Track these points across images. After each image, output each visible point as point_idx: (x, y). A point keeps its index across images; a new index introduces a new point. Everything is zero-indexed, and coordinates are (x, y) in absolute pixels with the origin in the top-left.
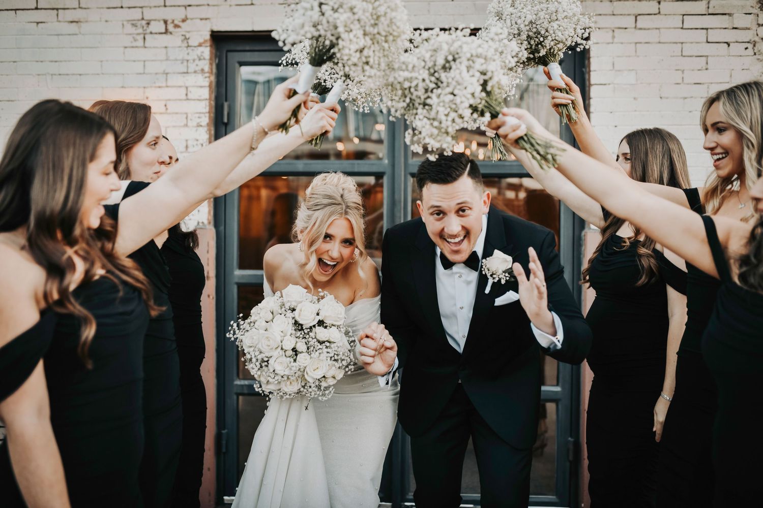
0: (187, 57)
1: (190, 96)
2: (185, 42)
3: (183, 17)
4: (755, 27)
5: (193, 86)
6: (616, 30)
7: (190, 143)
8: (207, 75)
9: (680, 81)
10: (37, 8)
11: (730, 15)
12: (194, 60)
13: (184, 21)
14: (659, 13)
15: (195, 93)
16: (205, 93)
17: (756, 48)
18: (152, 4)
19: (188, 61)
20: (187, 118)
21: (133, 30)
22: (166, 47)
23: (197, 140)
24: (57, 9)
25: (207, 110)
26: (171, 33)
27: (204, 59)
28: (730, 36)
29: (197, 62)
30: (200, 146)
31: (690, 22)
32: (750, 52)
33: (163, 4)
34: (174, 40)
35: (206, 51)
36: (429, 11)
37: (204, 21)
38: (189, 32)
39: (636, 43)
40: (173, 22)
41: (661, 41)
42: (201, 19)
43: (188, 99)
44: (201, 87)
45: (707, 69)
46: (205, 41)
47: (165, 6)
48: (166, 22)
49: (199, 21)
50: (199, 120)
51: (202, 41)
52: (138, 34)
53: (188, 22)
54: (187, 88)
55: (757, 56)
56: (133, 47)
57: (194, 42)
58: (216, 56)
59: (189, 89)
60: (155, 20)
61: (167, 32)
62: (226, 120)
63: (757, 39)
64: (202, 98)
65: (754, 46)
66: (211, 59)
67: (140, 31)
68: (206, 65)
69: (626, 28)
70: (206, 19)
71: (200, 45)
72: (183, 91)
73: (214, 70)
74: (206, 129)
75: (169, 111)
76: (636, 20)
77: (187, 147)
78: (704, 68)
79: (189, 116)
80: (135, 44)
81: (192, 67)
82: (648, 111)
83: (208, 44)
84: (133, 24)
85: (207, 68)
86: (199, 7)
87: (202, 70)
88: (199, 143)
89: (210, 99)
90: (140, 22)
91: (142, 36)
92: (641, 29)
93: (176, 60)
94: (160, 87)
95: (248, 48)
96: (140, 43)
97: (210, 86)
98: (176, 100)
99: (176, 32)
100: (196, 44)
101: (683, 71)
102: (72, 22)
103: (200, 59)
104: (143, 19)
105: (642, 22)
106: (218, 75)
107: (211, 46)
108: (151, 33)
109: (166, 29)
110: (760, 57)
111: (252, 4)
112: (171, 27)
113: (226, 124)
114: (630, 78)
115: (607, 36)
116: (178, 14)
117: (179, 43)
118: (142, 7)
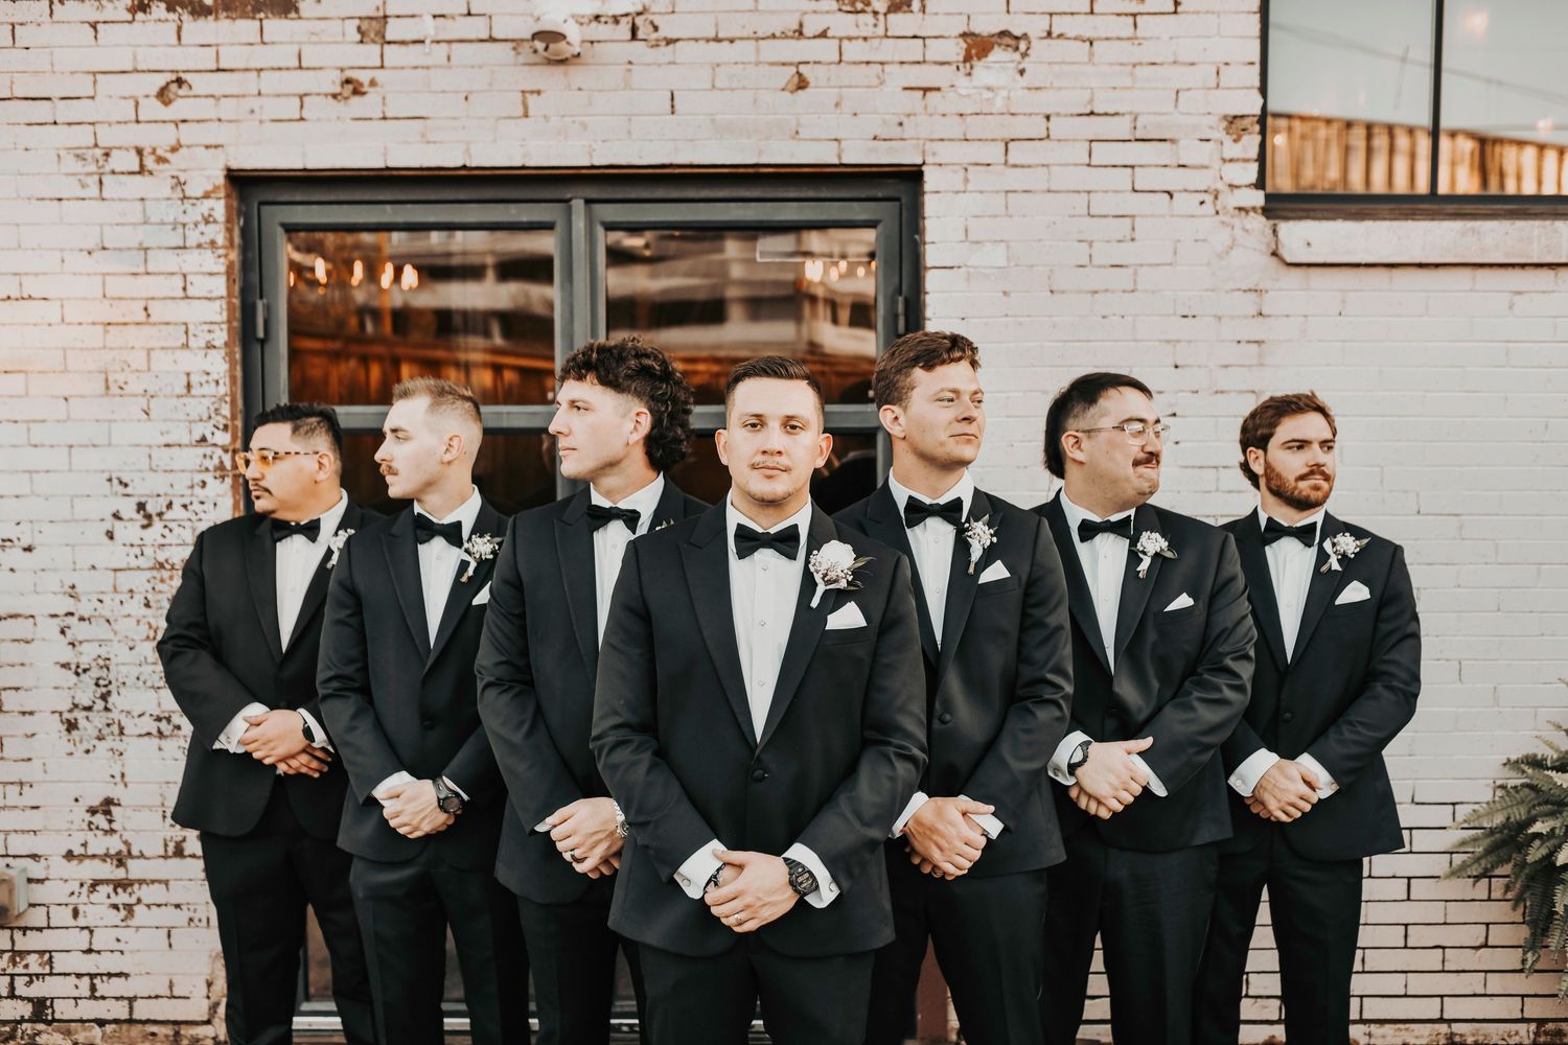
0: (182, 219)
1: (191, 292)
2: (179, 188)
3: (173, 142)
4: (1217, 164)
5: (197, 273)
6: (970, 168)
7: (194, 379)
8: (221, 252)
9: (1085, 261)
11: (1173, 141)
12: (196, 225)
13: (174, 150)
14: (1048, 136)
15: (200, 286)
16: (219, 286)
17: (1219, 203)
18: (114, 118)
19: (184, 225)
20: (187, 333)
21: (78, 167)
22: (142, 199)
23: (208, 374)
25: (225, 316)
26: (151, 173)
27: (215, 222)
28: (1174, 179)
29: (202, 227)
30: (213, 384)
31: (1102, 153)
32: (1209, 208)
33: (133, 118)
34: (157, 187)
35: (219, 208)
36: (629, 133)
37: (212, 150)
38: (184, 171)
39: (1007, 192)
40: (154, 151)
41: (1053, 188)
42: (207, 147)
43: (187, 297)
44: (211, 274)
45: (1133, 240)
46: (216, 188)
47: (138, 122)
48: (140, 152)
49: (203, 149)
50: (209, 337)
51: (209, 187)
52: (89, 174)
53: (183, 151)
54: (185, 276)
55: (1221, 217)
56: (80, 199)
57: (194, 189)
58: (239, 213)
59: (189, 278)
60: (119, 148)
61: (142, 170)
62: (261, 334)
63: (1220, 186)
64: (214, 295)
65: (1216, 198)
66: (229, 220)
67: (93, 168)
68: (218, 233)
69: (988, 165)
70: (216, 147)
71: (207, 196)
72: (178, 282)
73: (237, 240)
74: (223, 352)
75: (152, 320)
76: (1007, 150)
77: (189, 386)
78: (1129, 238)
79: (191, 327)
80: (82, 193)
81: (193, 238)
82: (1029, 316)
83: (222, 194)
84: (77, 156)
85: (221, 240)
86: (201, 125)
87: (213, 243)
88: (210, 378)
89: (230, 294)
90: (90, 152)
91: (96, 178)
92: (1015, 166)
93: (163, 223)
94: (134, 274)
95: (298, 198)
96: (94, 191)
97: (229, 273)
98: (165, 298)
99: (161, 171)
100: (199, 194)
101: (1091, 244)
103: (207, 222)
104: (96, 145)
105: (1017, 153)
106: (245, 249)
107: (228, 196)
108: (113, 172)
109: (142, 166)
110: (1226, 219)
111: (302, 119)
112: (149, 162)
113: (263, 342)
114: (996, 256)
115: (955, 179)
116: (163, 137)
117: (167, 192)
118: (93, 124)
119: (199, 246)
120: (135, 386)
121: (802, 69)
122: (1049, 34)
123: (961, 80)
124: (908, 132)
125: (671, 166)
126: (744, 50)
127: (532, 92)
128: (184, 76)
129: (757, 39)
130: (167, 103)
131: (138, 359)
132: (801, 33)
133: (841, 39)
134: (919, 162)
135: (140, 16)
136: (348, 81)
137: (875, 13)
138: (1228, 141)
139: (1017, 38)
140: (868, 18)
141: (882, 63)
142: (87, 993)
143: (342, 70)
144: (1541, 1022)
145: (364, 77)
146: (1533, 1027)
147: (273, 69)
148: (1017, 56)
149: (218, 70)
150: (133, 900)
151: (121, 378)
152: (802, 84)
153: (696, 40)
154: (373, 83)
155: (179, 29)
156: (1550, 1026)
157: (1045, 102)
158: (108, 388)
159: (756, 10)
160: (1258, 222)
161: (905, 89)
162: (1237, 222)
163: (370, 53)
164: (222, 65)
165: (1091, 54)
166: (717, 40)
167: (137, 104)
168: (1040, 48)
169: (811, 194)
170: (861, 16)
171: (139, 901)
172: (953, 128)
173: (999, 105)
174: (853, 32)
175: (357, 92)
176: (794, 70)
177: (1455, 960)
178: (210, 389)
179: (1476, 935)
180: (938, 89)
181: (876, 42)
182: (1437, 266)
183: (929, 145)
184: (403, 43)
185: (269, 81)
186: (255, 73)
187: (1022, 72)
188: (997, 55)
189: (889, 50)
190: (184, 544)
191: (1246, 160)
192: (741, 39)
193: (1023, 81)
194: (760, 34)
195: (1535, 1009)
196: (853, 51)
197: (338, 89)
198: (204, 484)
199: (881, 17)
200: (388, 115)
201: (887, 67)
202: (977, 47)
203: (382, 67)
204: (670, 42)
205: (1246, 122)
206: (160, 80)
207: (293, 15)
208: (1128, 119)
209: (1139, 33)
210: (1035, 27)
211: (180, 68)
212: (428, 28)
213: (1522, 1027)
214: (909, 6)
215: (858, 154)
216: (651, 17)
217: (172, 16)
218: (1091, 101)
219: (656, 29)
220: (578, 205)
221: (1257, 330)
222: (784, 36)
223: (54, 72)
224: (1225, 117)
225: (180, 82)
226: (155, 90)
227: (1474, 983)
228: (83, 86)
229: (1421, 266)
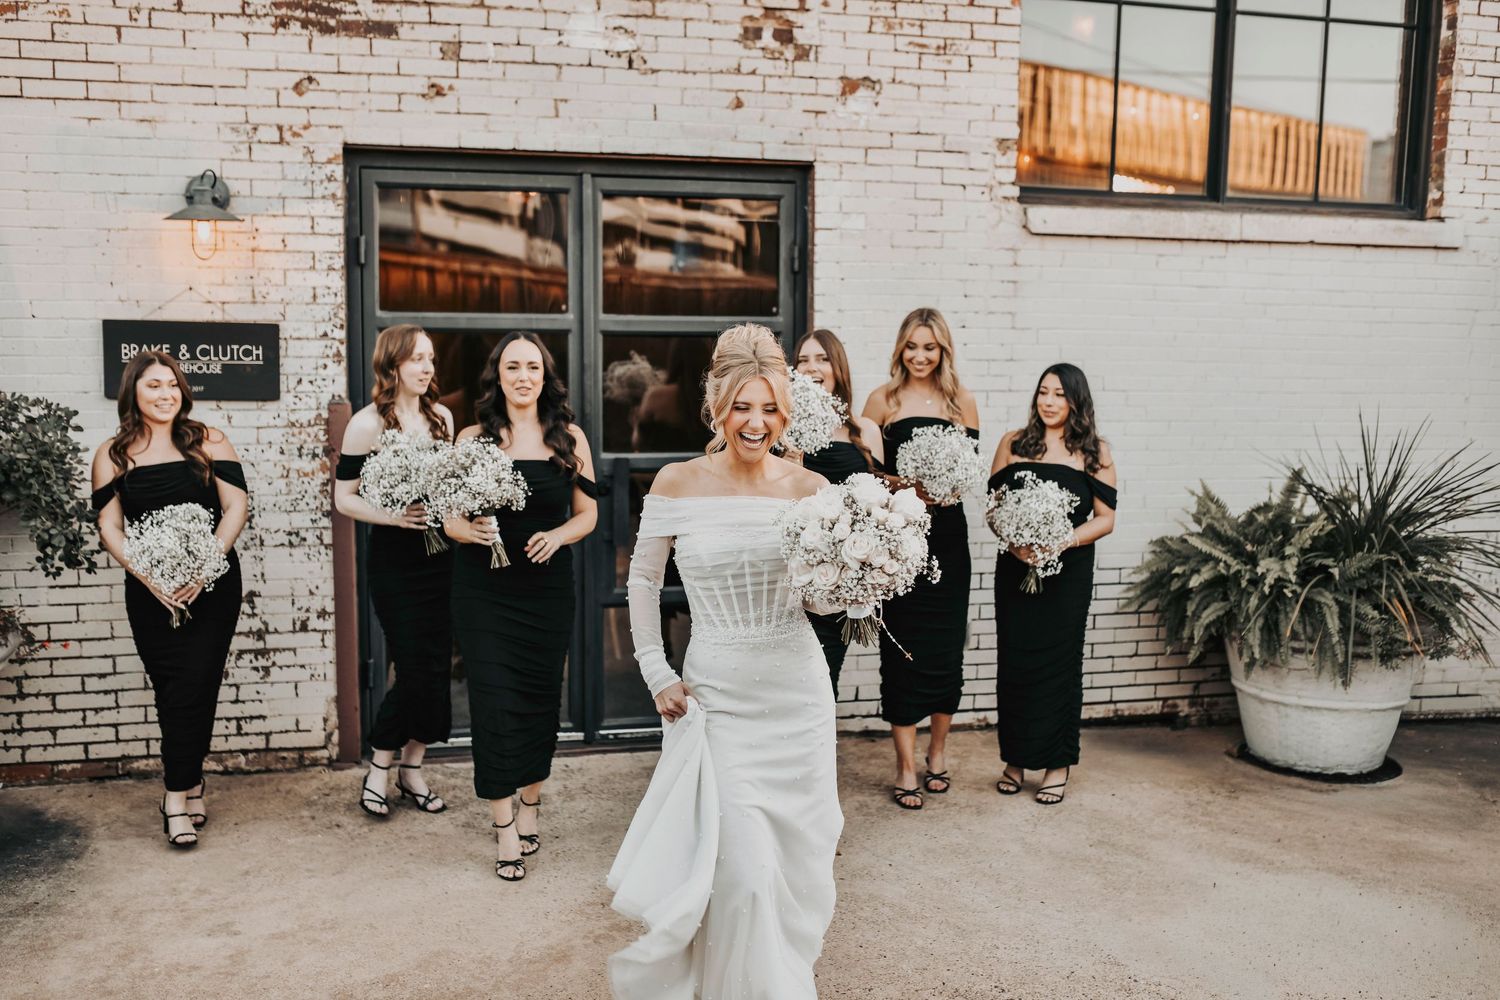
0: (311, 177)
1: (317, 229)
2: (309, 156)
3: (305, 122)
4: (992, 169)
5: (322, 217)
6: (844, 165)
7: (319, 292)
8: (339, 202)
9: (912, 228)
10: (87, 99)
11: (966, 153)
12: (322, 182)
13: (306, 128)
14: (892, 146)
15: (323, 226)
16: (339, 226)
17: (993, 193)
18: (259, 103)
19: (313, 182)
20: (314, 258)
21: (233, 137)
22: (281, 162)
23: (329, 288)
24: (119, 102)
25: (342, 247)
26: (288, 144)
27: (335, 180)
28: (966, 177)
29: (326, 184)
30: (334, 296)
31: (925, 158)
32: (986, 197)
33: (275, 103)
34: (293, 153)
35: (338, 170)
36: (626, 131)
37: (334, 130)
38: (313, 143)
39: (866, 181)
40: (291, 128)
41: (894, 179)
42: (330, 127)
43: (314, 233)
44: (333, 218)
45: (941, 215)
46: (336, 157)
47: (278, 106)
48: (280, 128)
49: (327, 128)
50: (330, 262)
51: (332, 156)
52: (242, 142)
53: (312, 129)
54: (313, 218)
55: (994, 203)
56: (233, 160)
57: (321, 157)
58: (346, 174)
59: (316, 220)
60: (265, 125)
61: (282, 141)
62: (363, 261)
63: (994, 183)
64: (335, 232)
65: (991, 190)
66: (343, 179)
67: (244, 138)
68: (338, 189)
69: (855, 163)
70: (337, 127)
71: (330, 161)
72: (308, 222)
73: (346, 193)
74: (340, 273)
75: (288, 249)
76: (866, 154)
77: (315, 297)
78: (939, 214)
79: (317, 256)
80: (236, 156)
81: (319, 191)
82: (879, 262)
83: (341, 161)
84: (233, 129)
85: (339, 192)
86: (326, 111)
87: (334, 196)
88: (331, 291)
90: (243, 127)
91: (247, 145)
92: (871, 165)
93: (296, 180)
94: (274, 216)
95: (389, 165)
96: (245, 155)
97: (344, 217)
98: (298, 234)
99: (296, 143)
100: (324, 160)
101: (916, 216)
102: (142, 121)
103: (329, 180)
104: (247, 122)
105: (873, 157)
107: (344, 163)
108: (260, 142)
109: (282, 139)
110: (997, 204)
111: (399, 110)
112: (287, 136)
113: (362, 266)
114: (858, 223)
115: (834, 172)
116: (298, 119)
117: (300, 157)
118: (245, 106)
119: (324, 197)
120: (274, 296)
121: (740, 95)
122: (894, 81)
123: (840, 108)
124: (806, 139)
125: (654, 155)
126: (702, 80)
127: (562, 100)
128: (314, 76)
129: (712, 73)
130: (301, 94)
131: (277, 277)
132: (739, 70)
133: (765, 76)
134: (811, 159)
135: (281, 30)
136: (433, 86)
137: (787, 60)
138: (999, 154)
139: (874, 82)
140: (781, 63)
141: (790, 94)
142: (235, 732)
143: (429, 78)
144: (1165, 700)
145: (444, 83)
146: (1161, 703)
147: (379, 74)
148: (874, 93)
149: (339, 73)
150: (269, 663)
151: (264, 290)
152: (739, 104)
153: (672, 71)
154: (451, 88)
155: (310, 42)
156: (1170, 702)
157: (891, 124)
158: (254, 296)
159: (710, 54)
160: (1015, 207)
161: (805, 111)
162: (1003, 206)
163: (449, 67)
164: (342, 70)
165: (919, 95)
166: (685, 72)
167: (278, 94)
168: (888, 90)
169: (739, 176)
170: (778, 63)
171: (274, 664)
172: (832, 138)
173: (862, 124)
174: (773, 72)
175: (439, 93)
176: (733, 95)
177: (1121, 664)
178: (331, 299)
179: (1130, 649)
180: (824, 112)
181: (787, 80)
182: (1117, 237)
183: (819, 150)
184: (472, 61)
185: (376, 83)
186: (366, 77)
187: (876, 104)
188: (862, 92)
189: (795, 85)
190: (310, 409)
191: (1009, 167)
192: (701, 72)
193: (877, 110)
194: (713, 70)
195: (1163, 692)
196: (772, 84)
197: (426, 91)
198: (325, 366)
199: (790, 63)
200: (461, 111)
201: (794, 97)
202: (850, 86)
203: (457, 77)
204: (654, 71)
205: (1009, 143)
206: (296, 77)
207: (394, 36)
208: (940, 138)
209: (948, 83)
210: (885, 75)
211: (310, 69)
212: (491, 52)
213: (1155, 703)
214: (808, 56)
215: (774, 152)
216: (642, 54)
217: (305, 32)
218: (918, 125)
219: (645, 62)
220: (587, 178)
221: (1011, 274)
222: (729, 72)
223: (215, 67)
224: (997, 140)
225: (310, 80)
226: (292, 84)
227: (1128, 678)
228: (238, 79)
229: (1108, 237)
